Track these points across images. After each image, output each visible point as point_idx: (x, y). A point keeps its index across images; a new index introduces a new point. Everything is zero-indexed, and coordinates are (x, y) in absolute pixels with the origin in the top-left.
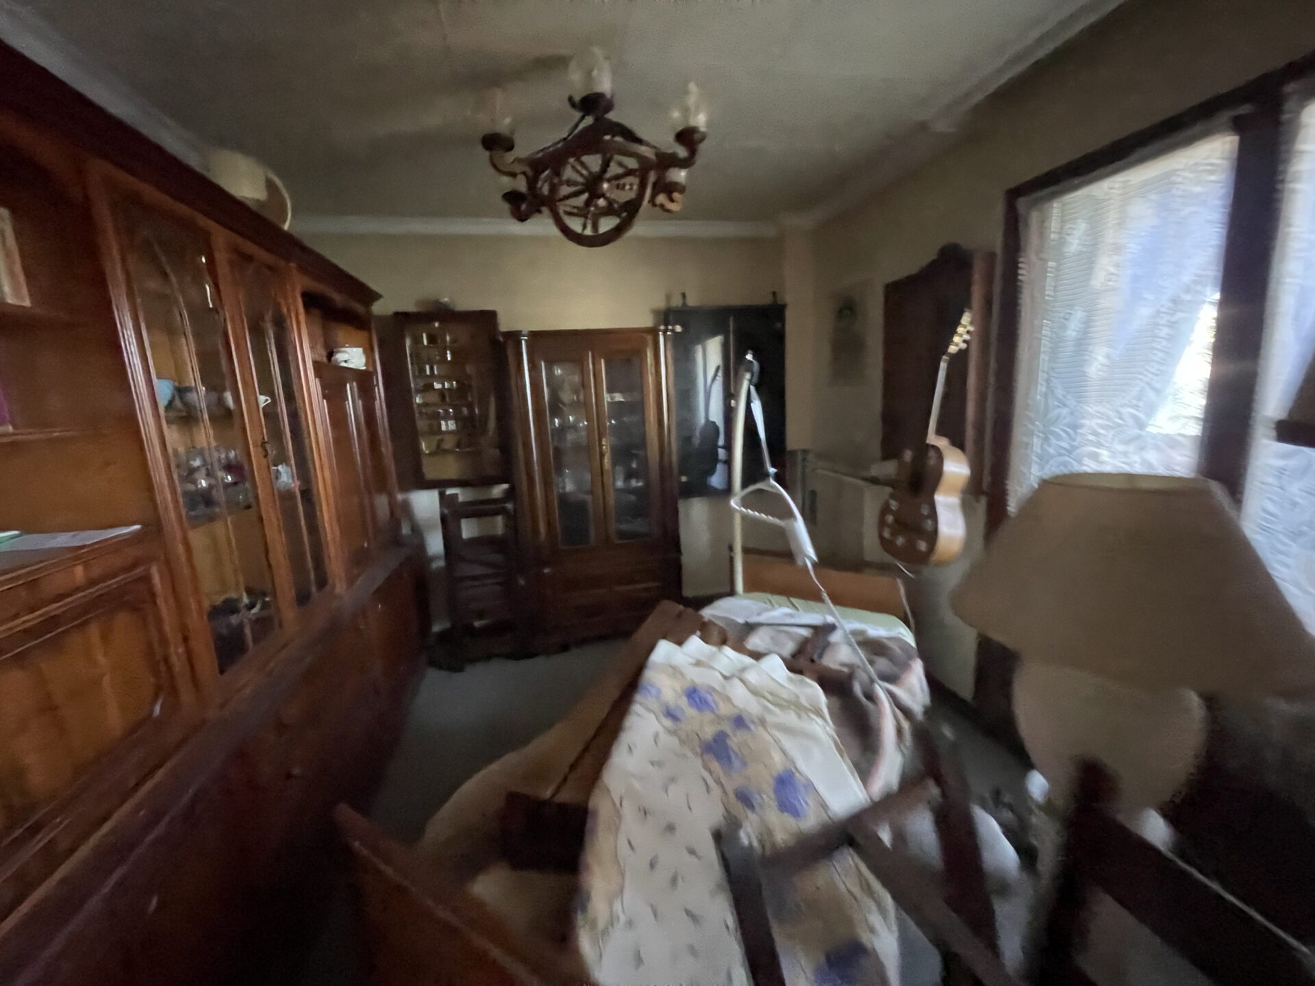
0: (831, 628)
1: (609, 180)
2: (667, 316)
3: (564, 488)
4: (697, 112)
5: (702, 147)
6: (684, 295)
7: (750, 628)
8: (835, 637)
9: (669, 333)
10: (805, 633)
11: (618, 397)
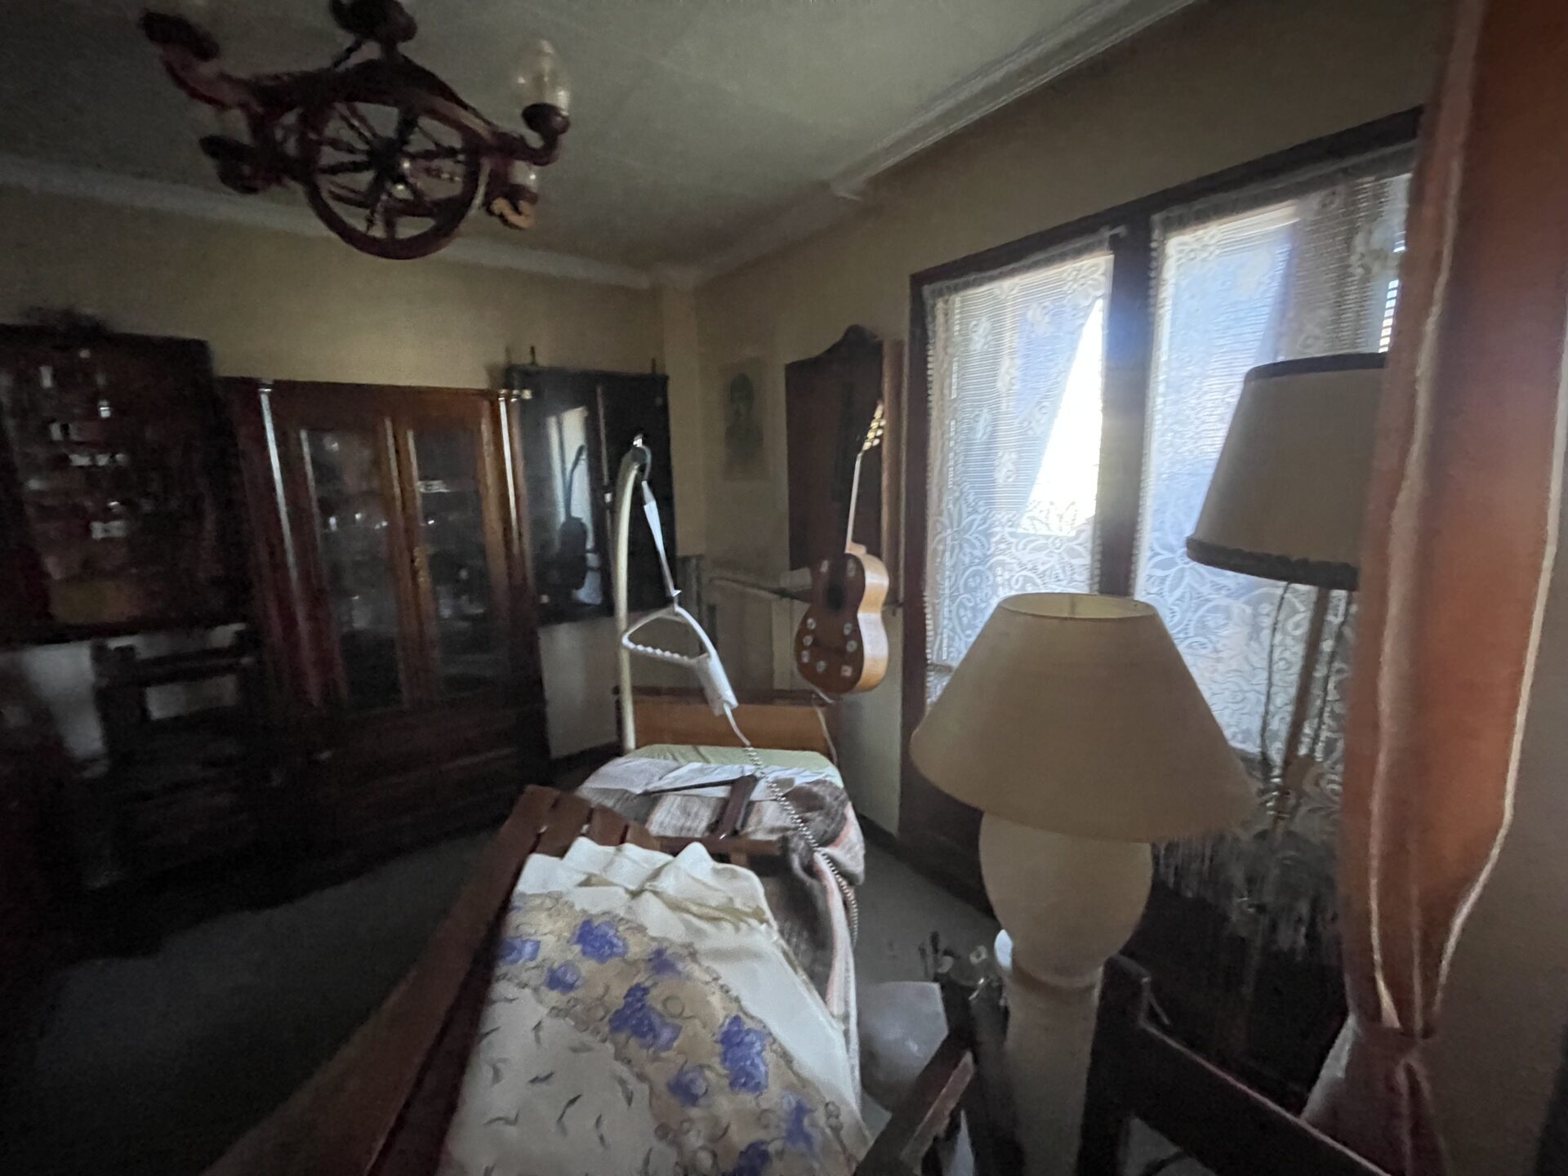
0: (750, 782)
1: (413, 157)
2: (510, 376)
3: (350, 622)
4: (555, 85)
5: (565, 140)
6: (533, 350)
7: (652, 798)
8: (757, 794)
9: (513, 400)
10: (721, 792)
11: (438, 487)
